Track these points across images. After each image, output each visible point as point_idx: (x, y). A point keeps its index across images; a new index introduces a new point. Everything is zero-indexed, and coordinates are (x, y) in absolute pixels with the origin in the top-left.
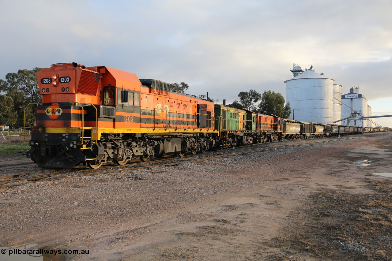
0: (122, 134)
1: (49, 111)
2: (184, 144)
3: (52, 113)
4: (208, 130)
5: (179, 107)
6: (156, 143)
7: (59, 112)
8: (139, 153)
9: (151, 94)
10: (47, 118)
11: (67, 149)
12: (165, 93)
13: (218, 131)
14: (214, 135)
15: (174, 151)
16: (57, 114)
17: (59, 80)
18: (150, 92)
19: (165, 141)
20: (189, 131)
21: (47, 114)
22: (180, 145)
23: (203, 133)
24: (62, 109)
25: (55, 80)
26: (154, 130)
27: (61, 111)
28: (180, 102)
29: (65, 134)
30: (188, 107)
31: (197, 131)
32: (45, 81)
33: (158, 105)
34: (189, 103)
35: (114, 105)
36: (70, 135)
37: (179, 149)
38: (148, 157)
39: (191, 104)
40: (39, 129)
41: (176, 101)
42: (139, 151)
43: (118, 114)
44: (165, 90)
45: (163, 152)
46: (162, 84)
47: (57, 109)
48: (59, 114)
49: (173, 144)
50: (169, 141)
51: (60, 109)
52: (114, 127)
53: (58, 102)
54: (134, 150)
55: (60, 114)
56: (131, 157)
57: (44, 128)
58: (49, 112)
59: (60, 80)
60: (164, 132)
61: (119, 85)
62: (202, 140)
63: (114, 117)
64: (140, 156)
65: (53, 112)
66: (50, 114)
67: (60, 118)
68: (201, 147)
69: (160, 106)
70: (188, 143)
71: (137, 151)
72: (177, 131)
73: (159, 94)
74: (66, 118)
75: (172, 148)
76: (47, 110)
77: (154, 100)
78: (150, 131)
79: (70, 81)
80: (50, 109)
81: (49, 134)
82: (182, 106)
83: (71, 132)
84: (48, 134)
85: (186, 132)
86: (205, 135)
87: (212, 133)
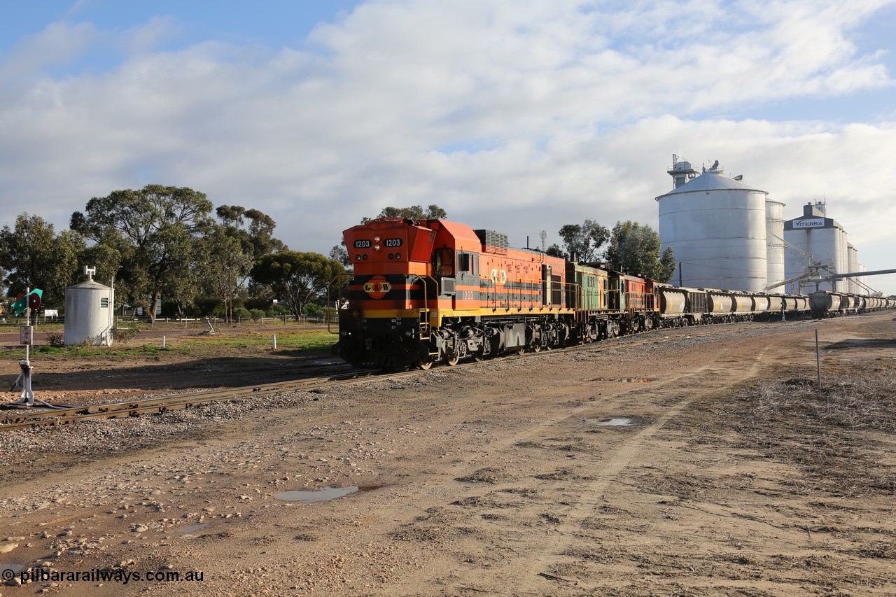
0: (461, 317)
1: (369, 287)
2: (528, 334)
3: (375, 289)
4: (560, 309)
5: (518, 271)
6: (495, 331)
7: (386, 288)
8: (474, 348)
9: (485, 253)
10: (368, 297)
11: (400, 340)
12: (502, 250)
13: (574, 310)
14: (567, 318)
15: (515, 345)
16: (382, 290)
17: (383, 243)
18: (484, 250)
19: (506, 329)
20: (536, 311)
21: (366, 291)
22: (524, 335)
23: (553, 315)
24: (391, 283)
25: (378, 243)
26: (494, 310)
27: (390, 287)
28: (518, 263)
29: (395, 318)
30: (530, 269)
31: (546, 311)
32: (361, 244)
33: (493, 270)
34: (530, 263)
35: (453, 276)
36: (404, 320)
37: (522, 343)
38: (484, 354)
39: (533, 265)
40: (354, 314)
41: (514, 261)
42: (474, 344)
43: (458, 288)
44: (502, 246)
45: (503, 346)
46: (497, 235)
47: (382, 284)
48: (386, 291)
49: (514, 335)
50: (511, 328)
51: (388, 284)
52: (454, 307)
53: (385, 273)
54: (469, 342)
55: (388, 291)
56: (465, 353)
57: (360, 311)
58: (369, 289)
59: (385, 243)
60: (505, 313)
61: (457, 247)
62: (552, 327)
63: (453, 293)
64: (474, 351)
65: (377, 288)
66: (372, 291)
67: (387, 296)
68: (549, 340)
69: (495, 271)
70: (534, 331)
71: (471, 344)
72: (520, 313)
73: (495, 253)
74: (396, 297)
75: (514, 340)
76: (367, 286)
77: (488, 263)
78: (491, 313)
79: (400, 245)
80: (371, 285)
81: (369, 320)
82: (521, 268)
83: (406, 316)
84: (367, 319)
85: (532, 312)
86: (556, 317)
87: (566, 315)
